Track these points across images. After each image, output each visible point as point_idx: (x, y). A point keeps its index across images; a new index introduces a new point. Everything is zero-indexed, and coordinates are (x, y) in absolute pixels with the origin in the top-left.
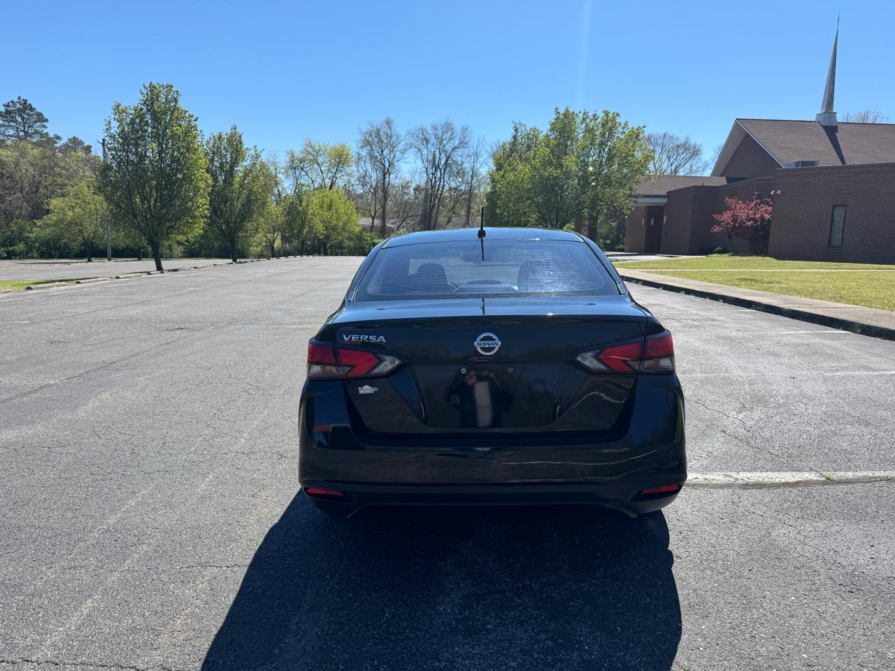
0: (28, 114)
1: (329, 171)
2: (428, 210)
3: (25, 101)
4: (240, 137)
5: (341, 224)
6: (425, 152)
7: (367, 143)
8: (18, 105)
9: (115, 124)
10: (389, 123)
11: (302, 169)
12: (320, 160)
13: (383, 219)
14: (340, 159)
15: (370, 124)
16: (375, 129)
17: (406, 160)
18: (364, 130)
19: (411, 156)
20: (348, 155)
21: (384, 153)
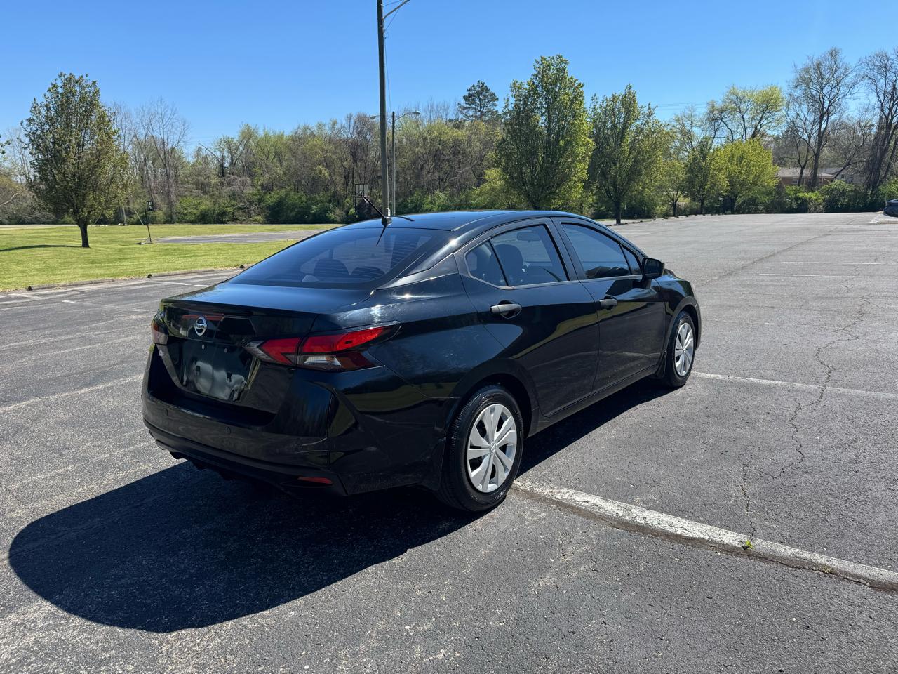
0: (484, 96)
1: (753, 119)
2: (878, 155)
3: (483, 84)
4: (634, 96)
5: (751, 178)
6: (882, 83)
7: (803, 81)
8: (477, 89)
9: (512, 100)
10: (834, 54)
11: (721, 119)
12: (743, 107)
13: (815, 168)
14: (768, 105)
15: (809, 58)
16: (815, 63)
17: (855, 95)
18: (800, 66)
19: (863, 89)
20: (777, 99)
21: (824, 91)
